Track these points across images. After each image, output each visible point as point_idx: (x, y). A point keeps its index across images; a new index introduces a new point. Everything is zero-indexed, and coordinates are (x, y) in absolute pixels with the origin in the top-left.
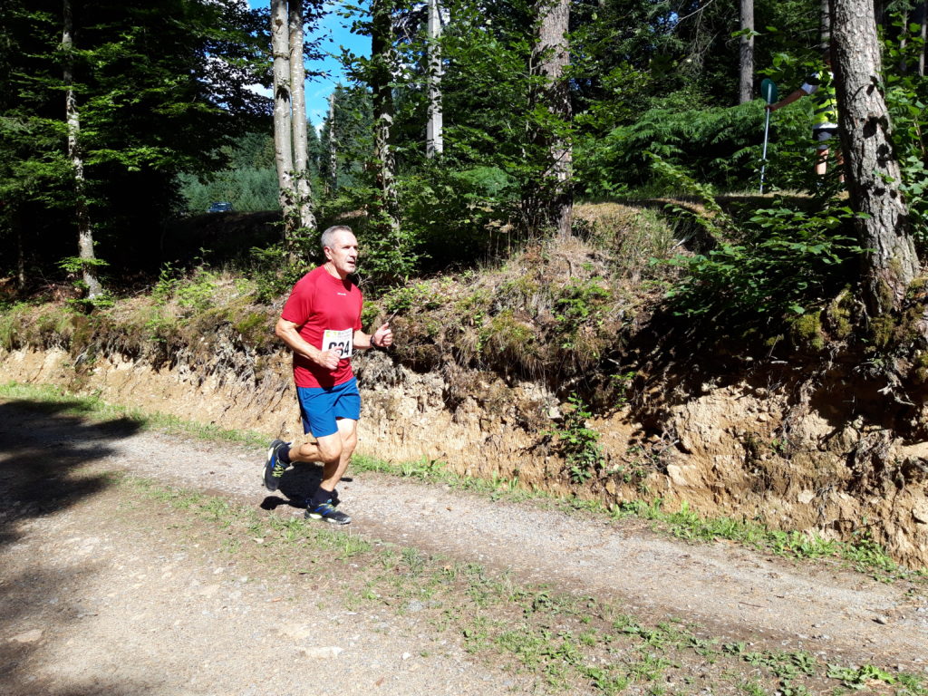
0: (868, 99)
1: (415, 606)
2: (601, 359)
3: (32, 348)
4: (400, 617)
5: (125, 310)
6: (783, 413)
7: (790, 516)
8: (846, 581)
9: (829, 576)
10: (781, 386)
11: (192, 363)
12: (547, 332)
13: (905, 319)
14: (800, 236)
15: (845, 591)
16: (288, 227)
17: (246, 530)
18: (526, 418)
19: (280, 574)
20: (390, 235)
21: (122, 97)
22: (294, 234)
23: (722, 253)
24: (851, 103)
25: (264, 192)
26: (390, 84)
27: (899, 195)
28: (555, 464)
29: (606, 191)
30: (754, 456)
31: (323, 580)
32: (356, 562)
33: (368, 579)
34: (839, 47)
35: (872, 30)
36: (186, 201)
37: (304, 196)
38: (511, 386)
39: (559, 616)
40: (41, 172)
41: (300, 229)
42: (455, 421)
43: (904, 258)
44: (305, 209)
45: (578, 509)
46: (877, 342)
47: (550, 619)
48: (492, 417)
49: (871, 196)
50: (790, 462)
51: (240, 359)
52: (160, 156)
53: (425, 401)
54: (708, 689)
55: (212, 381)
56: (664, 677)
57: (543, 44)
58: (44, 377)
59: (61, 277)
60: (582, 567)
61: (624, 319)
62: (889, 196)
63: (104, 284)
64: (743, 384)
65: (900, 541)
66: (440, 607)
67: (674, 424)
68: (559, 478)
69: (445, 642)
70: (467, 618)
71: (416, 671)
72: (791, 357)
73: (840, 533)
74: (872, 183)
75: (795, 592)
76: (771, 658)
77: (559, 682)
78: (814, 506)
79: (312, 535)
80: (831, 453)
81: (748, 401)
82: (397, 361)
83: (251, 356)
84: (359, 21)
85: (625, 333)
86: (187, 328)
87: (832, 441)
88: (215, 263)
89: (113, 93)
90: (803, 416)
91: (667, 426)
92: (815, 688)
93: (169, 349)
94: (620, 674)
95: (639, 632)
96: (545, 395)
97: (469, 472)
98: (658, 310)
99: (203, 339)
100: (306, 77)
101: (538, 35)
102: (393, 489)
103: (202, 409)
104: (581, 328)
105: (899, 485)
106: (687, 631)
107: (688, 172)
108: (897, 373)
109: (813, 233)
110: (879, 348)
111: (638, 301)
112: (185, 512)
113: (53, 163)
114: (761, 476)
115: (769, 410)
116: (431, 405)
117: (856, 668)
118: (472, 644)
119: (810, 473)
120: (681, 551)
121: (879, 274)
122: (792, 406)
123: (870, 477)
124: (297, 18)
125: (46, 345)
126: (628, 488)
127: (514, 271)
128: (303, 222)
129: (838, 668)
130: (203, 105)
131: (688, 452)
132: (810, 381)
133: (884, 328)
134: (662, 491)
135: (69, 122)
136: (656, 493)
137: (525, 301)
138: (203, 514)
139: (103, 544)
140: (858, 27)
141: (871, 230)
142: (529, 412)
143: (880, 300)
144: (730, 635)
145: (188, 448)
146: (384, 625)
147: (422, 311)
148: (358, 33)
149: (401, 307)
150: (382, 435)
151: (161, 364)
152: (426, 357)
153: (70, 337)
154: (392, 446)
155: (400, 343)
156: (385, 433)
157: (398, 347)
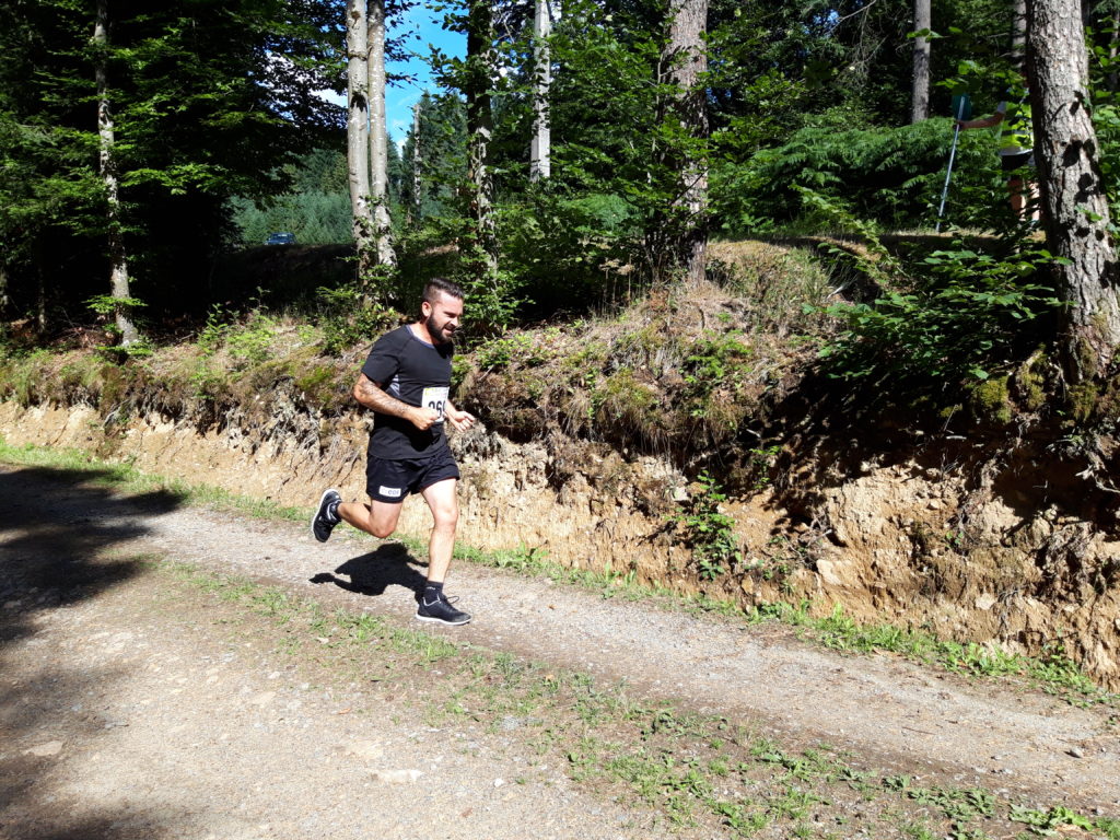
0: (1071, 118)
1: (510, 722)
2: (739, 429)
3: (54, 404)
4: (492, 736)
5: (166, 360)
6: (959, 499)
7: (966, 625)
8: (1033, 704)
9: (1012, 698)
10: (958, 466)
11: (245, 425)
12: (673, 396)
13: (1111, 388)
14: (985, 284)
15: (1033, 716)
16: (362, 263)
17: (308, 628)
18: (646, 500)
19: (346, 682)
20: (486, 275)
21: (165, 104)
22: (370, 272)
23: (889, 303)
24: (1050, 123)
25: (333, 221)
26: (488, 92)
27: (1106, 237)
28: (680, 556)
29: (747, 226)
30: (923, 550)
31: (400, 690)
32: (440, 669)
33: (453, 689)
34: (1037, 55)
35: (1079, 34)
36: (241, 229)
37: (383, 226)
38: (628, 460)
39: (683, 739)
40: (67, 192)
41: (377, 267)
42: (560, 501)
43: (1111, 314)
44: (384, 241)
45: (707, 610)
46: (1077, 415)
47: (673, 742)
48: (605, 498)
49: (1072, 237)
50: (966, 559)
51: (302, 422)
52: (209, 176)
53: (524, 477)
54: (865, 831)
55: (269, 448)
56: (811, 815)
57: (675, 46)
58: (67, 439)
59: (90, 319)
60: (712, 682)
61: (767, 383)
62: (1094, 237)
63: (140, 329)
64: (911, 463)
65: (1099, 658)
66: (540, 725)
67: (827, 511)
68: (685, 572)
69: (545, 767)
70: (573, 739)
71: (511, 801)
72: (971, 432)
73: (1026, 646)
74: (1074, 221)
75: (970, 716)
76: (941, 795)
77: (684, 819)
78: (995, 614)
79: (387, 635)
80: (1017, 549)
81: (918, 484)
82: (491, 427)
83: (316, 418)
84: (452, 14)
85: (768, 399)
86: (240, 383)
87: (1018, 534)
88: (275, 306)
89: (155, 98)
90: (984, 504)
91: (817, 513)
92: (995, 833)
93: (217, 408)
94: (758, 810)
95: (782, 761)
96: (670, 473)
97: (576, 564)
98: (809, 371)
99: (258, 397)
100: (388, 82)
101: (669, 35)
102: (483, 582)
103: (256, 481)
104: (715, 391)
105: (1099, 590)
106: (839, 761)
107: (848, 205)
108: (1100, 454)
109: (1001, 280)
110: (1079, 423)
111: (785, 360)
112: (234, 604)
113: (81, 181)
114: (932, 575)
115: (942, 496)
116: (531, 482)
117: (1044, 810)
118: (578, 770)
119: (991, 574)
120: (833, 664)
121: (1080, 332)
122: (970, 490)
123: (1063, 579)
124: (378, 10)
125: (70, 402)
126: (768, 587)
127: (634, 321)
128: (381, 258)
129: (1023, 808)
130: (261, 115)
131: (843, 545)
132: (993, 461)
133: (1085, 399)
134: (809, 591)
135: (102, 133)
136: (803, 593)
137: (648, 358)
138: (257, 607)
139: (137, 640)
140: (1061, 31)
141: (1071, 279)
142: (651, 492)
143: (1081, 363)
144: (892, 766)
145: (238, 528)
146: (472, 745)
147: (522, 368)
148: (453, 29)
149: (497, 362)
150: (472, 517)
151: (208, 427)
152: (526, 424)
153: (98, 391)
154: (484, 531)
155: (495, 407)
156: (475, 514)
157: (493, 410)
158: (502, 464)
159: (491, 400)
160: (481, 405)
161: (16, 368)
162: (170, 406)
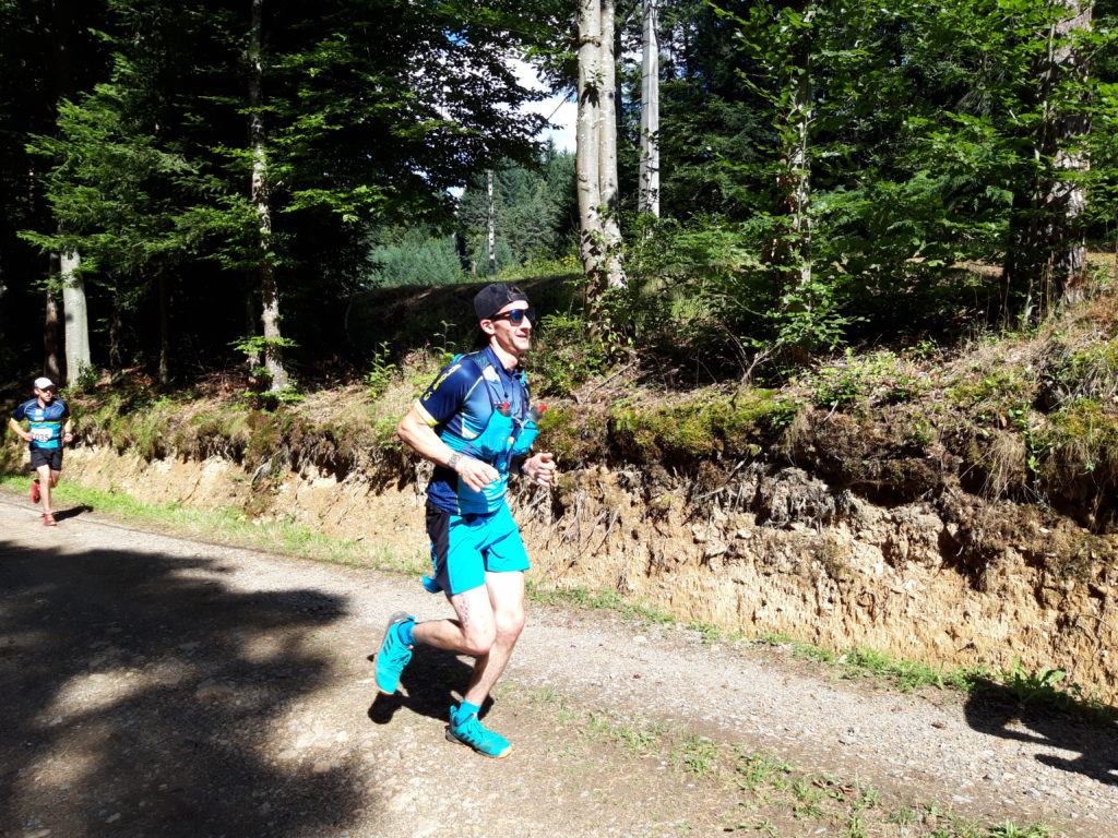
3: (182, 456)
5: (322, 406)
16: (592, 287)
42: (977, 587)
48: (1069, 585)
58: (204, 494)
63: (290, 372)
82: (838, 485)
93: (405, 459)
113: (233, 209)
147: (882, 404)
149: (844, 397)
150: (826, 605)
151: (384, 482)
152: (907, 480)
153: (244, 442)
154: (852, 624)
155: (851, 456)
156: (831, 601)
157: (847, 461)
158: (860, 533)
159: (840, 447)
160: (820, 453)
161: (137, 418)
162: (337, 458)
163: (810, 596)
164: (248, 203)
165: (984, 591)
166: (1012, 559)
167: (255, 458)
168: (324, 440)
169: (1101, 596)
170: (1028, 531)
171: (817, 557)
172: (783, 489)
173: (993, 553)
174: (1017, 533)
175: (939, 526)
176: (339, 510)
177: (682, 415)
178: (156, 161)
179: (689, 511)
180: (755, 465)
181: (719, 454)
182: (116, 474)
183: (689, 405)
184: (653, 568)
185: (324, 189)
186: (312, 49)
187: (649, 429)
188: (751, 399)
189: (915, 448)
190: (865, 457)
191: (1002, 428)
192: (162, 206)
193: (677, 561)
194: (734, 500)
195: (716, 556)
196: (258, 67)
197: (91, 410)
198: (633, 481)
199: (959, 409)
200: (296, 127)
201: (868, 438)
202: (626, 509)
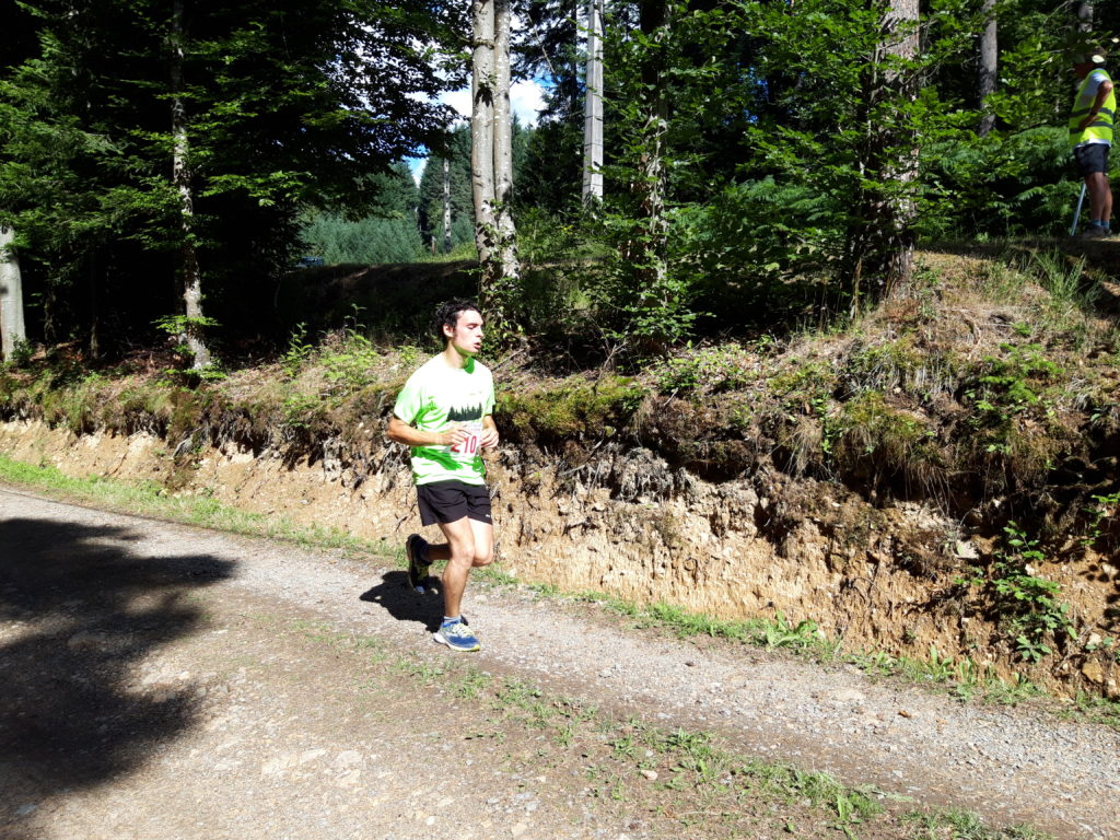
3: (110, 431)
5: (243, 384)
16: (485, 278)
20: (655, 284)
22: (493, 286)
37: (507, 234)
38: (879, 505)
40: (136, 204)
41: (500, 280)
42: (781, 554)
44: (508, 252)
48: (851, 552)
58: (129, 468)
59: (159, 344)
63: (212, 351)
82: (676, 463)
93: (313, 437)
113: (154, 190)
116: (736, 529)
125: (131, 428)
128: (505, 270)
135: (175, 139)
147: (714, 392)
149: (683, 385)
150: (660, 570)
151: (297, 458)
152: (729, 458)
153: (167, 418)
154: (679, 587)
155: (685, 438)
156: (664, 566)
157: (682, 442)
158: (692, 507)
159: (677, 430)
160: (662, 435)
161: (68, 393)
162: (253, 434)
163: (648, 562)
164: (170, 185)
165: (786, 557)
166: (809, 529)
167: (177, 434)
168: (241, 417)
169: (875, 562)
170: (822, 505)
171: (656, 528)
172: (632, 467)
173: (793, 524)
174: (812, 506)
175: (755, 501)
176: (253, 484)
177: (554, 398)
178: (82, 140)
179: (557, 486)
180: (611, 445)
181: (582, 435)
182: (48, 447)
183: (560, 390)
184: (523, 538)
185: (240, 174)
186: (228, 37)
187: (525, 411)
188: (610, 385)
189: (736, 432)
190: (696, 439)
191: (805, 414)
192: (89, 185)
193: (543, 531)
194: (593, 476)
195: (575, 526)
196: (180, 52)
197: (25, 385)
198: (512, 458)
199: (775, 397)
200: (212, 114)
201: (700, 421)
202: (505, 485)
